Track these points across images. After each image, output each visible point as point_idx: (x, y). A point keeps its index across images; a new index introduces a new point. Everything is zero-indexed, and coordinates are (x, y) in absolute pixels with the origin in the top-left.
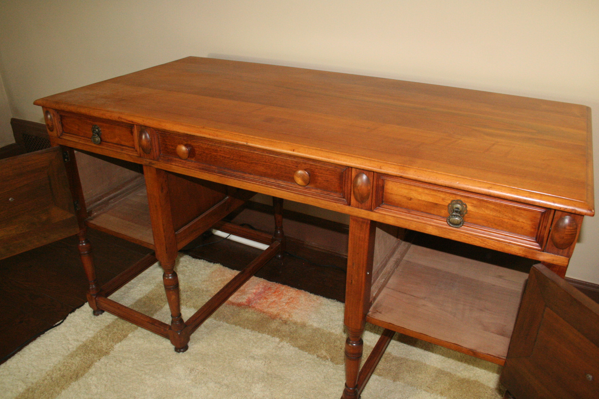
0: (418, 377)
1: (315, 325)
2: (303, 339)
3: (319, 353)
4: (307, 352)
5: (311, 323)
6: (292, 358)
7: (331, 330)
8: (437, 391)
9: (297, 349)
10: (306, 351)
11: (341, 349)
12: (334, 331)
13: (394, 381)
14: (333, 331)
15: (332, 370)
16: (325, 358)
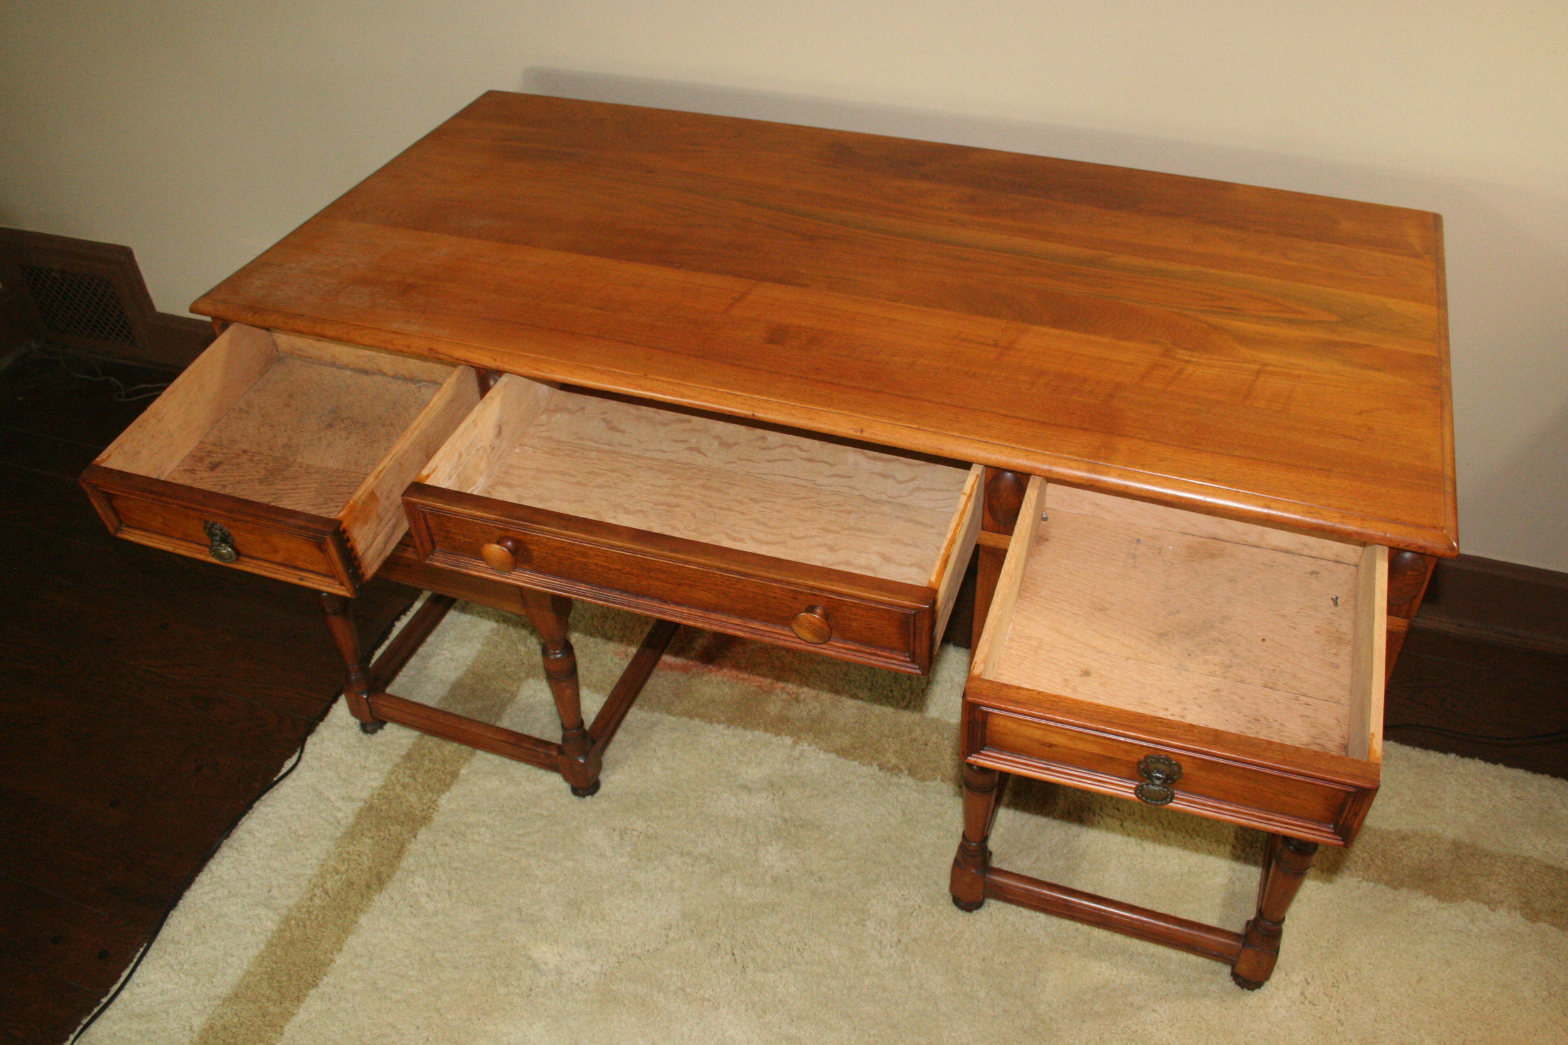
3: (882, 760)
4: (856, 760)
6: (828, 777)
15: (915, 794)
16: (895, 770)
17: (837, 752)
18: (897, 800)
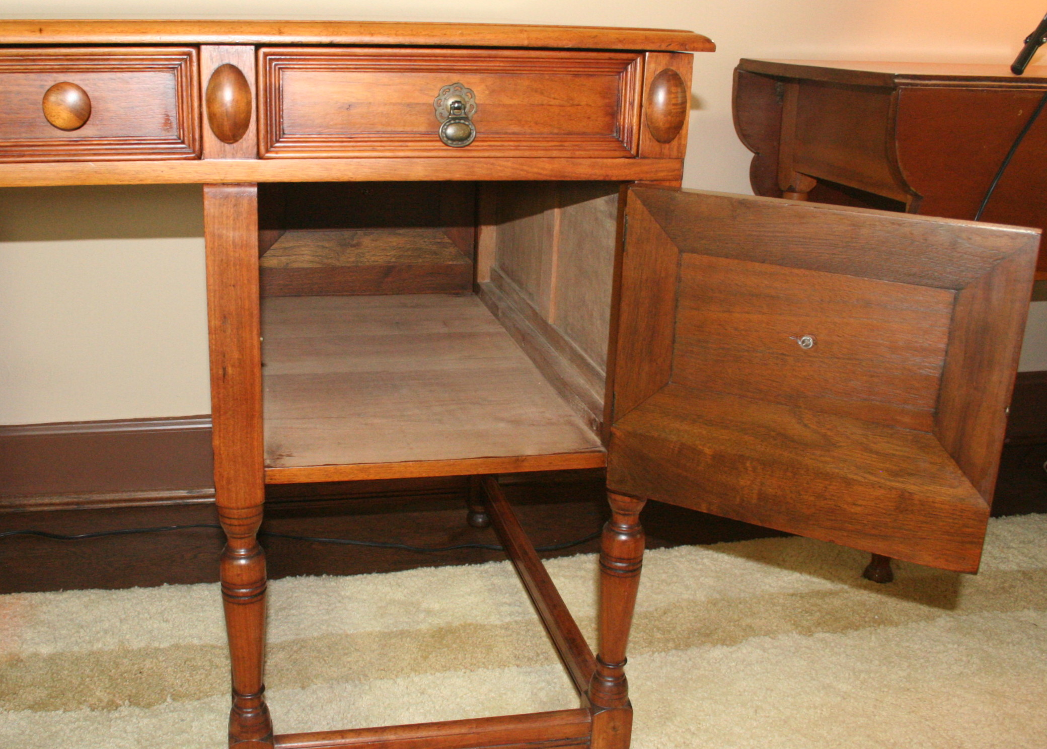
0: (349, 662)
1: (45, 650)
2: (32, 688)
3: (92, 700)
4: (58, 709)
5: (32, 650)
6: (29, 735)
7: (92, 646)
8: (402, 670)
9: (28, 712)
10: (56, 709)
11: (141, 672)
12: (100, 646)
13: (303, 688)
14: (98, 646)
15: (146, 721)
16: (112, 706)
17: (31, 707)
18: (125, 732)
